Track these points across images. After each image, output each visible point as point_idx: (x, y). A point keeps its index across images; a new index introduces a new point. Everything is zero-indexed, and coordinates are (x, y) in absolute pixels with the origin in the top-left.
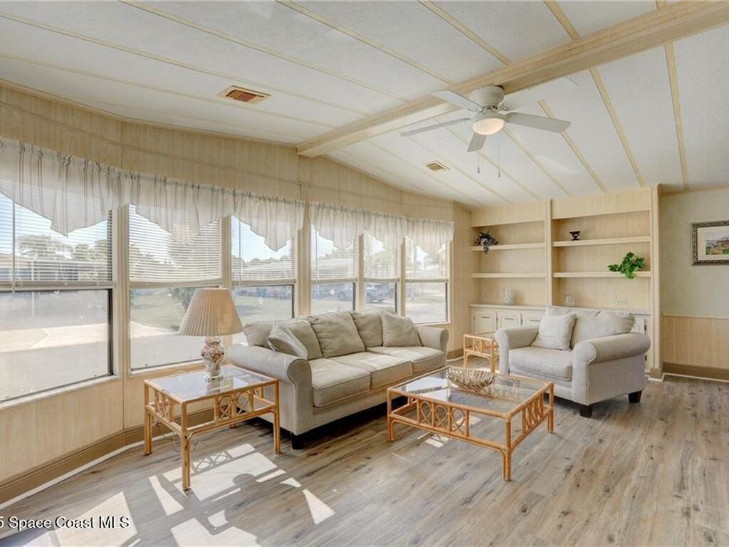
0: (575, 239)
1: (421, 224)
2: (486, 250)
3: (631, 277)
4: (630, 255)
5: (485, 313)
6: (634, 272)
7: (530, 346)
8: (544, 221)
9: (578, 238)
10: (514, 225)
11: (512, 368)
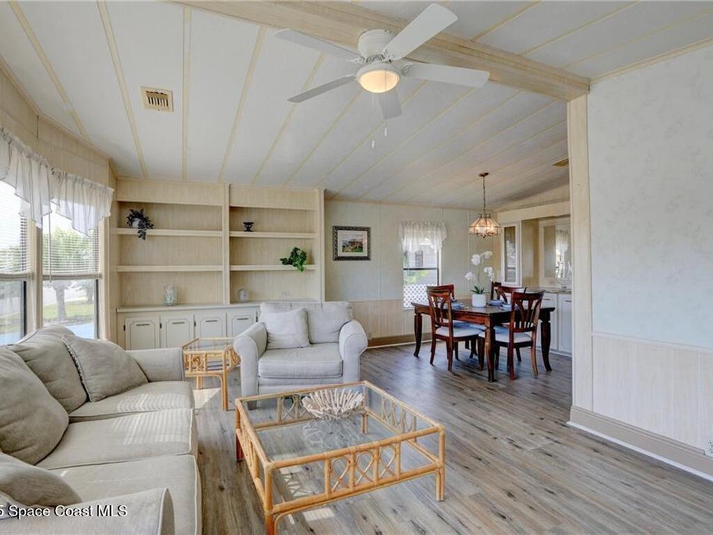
0: (248, 230)
1: (70, 182)
2: (143, 236)
3: (302, 270)
4: (296, 249)
5: (142, 319)
6: (304, 266)
7: (266, 349)
8: (221, 207)
9: (251, 229)
10: (172, 206)
11: (262, 380)
